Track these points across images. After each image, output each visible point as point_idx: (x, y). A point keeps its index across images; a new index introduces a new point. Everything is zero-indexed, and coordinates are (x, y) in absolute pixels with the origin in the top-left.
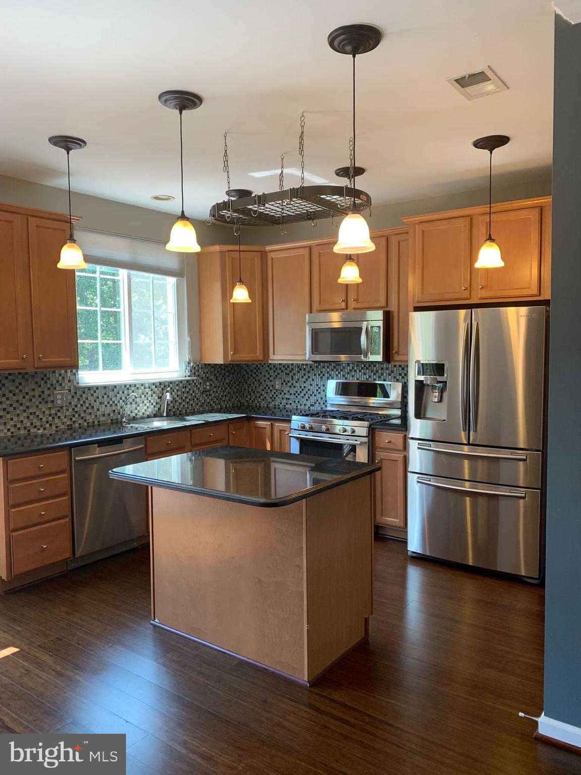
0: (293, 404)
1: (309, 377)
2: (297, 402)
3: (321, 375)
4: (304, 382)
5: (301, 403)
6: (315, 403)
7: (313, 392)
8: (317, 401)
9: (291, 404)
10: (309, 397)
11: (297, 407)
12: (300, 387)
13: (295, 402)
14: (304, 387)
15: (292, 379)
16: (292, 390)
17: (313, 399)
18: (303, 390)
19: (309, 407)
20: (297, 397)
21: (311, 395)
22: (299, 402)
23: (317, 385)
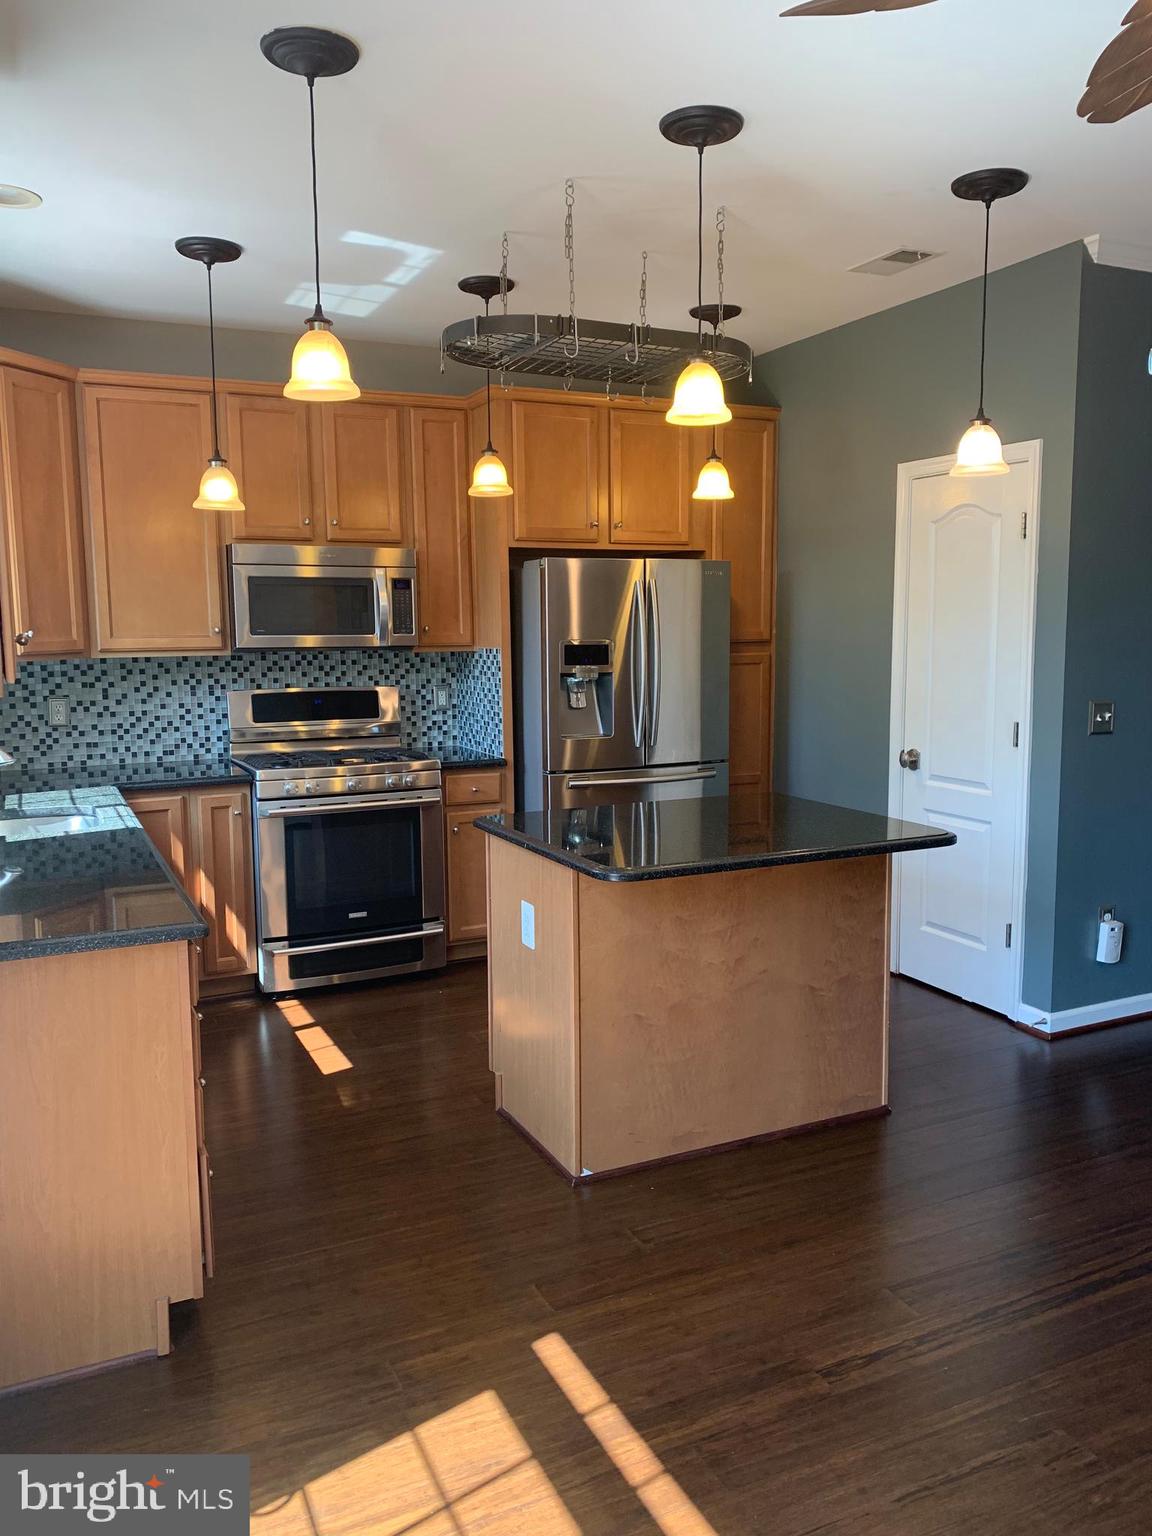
0: (109, 756)
1: (156, 689)
2: (122, 750)
3: (193, 682)
4: (144, 701)
5: (134, 749)
6: (177, 746)
7: (170, 723)
8: (183, 740)
9: (103, 756)
10: (159, 736)
11: (122, 761)
12: (132, 714)
13: (115, 750)
14: (144, 713)
15: (105, 697)
16: (107, 723)
17: (171, 738)
18: (139, 719)
19: (159, 758)
20: (121, 738)
21: (164, 730)
22: (128, 749)
23: (181, 706)
